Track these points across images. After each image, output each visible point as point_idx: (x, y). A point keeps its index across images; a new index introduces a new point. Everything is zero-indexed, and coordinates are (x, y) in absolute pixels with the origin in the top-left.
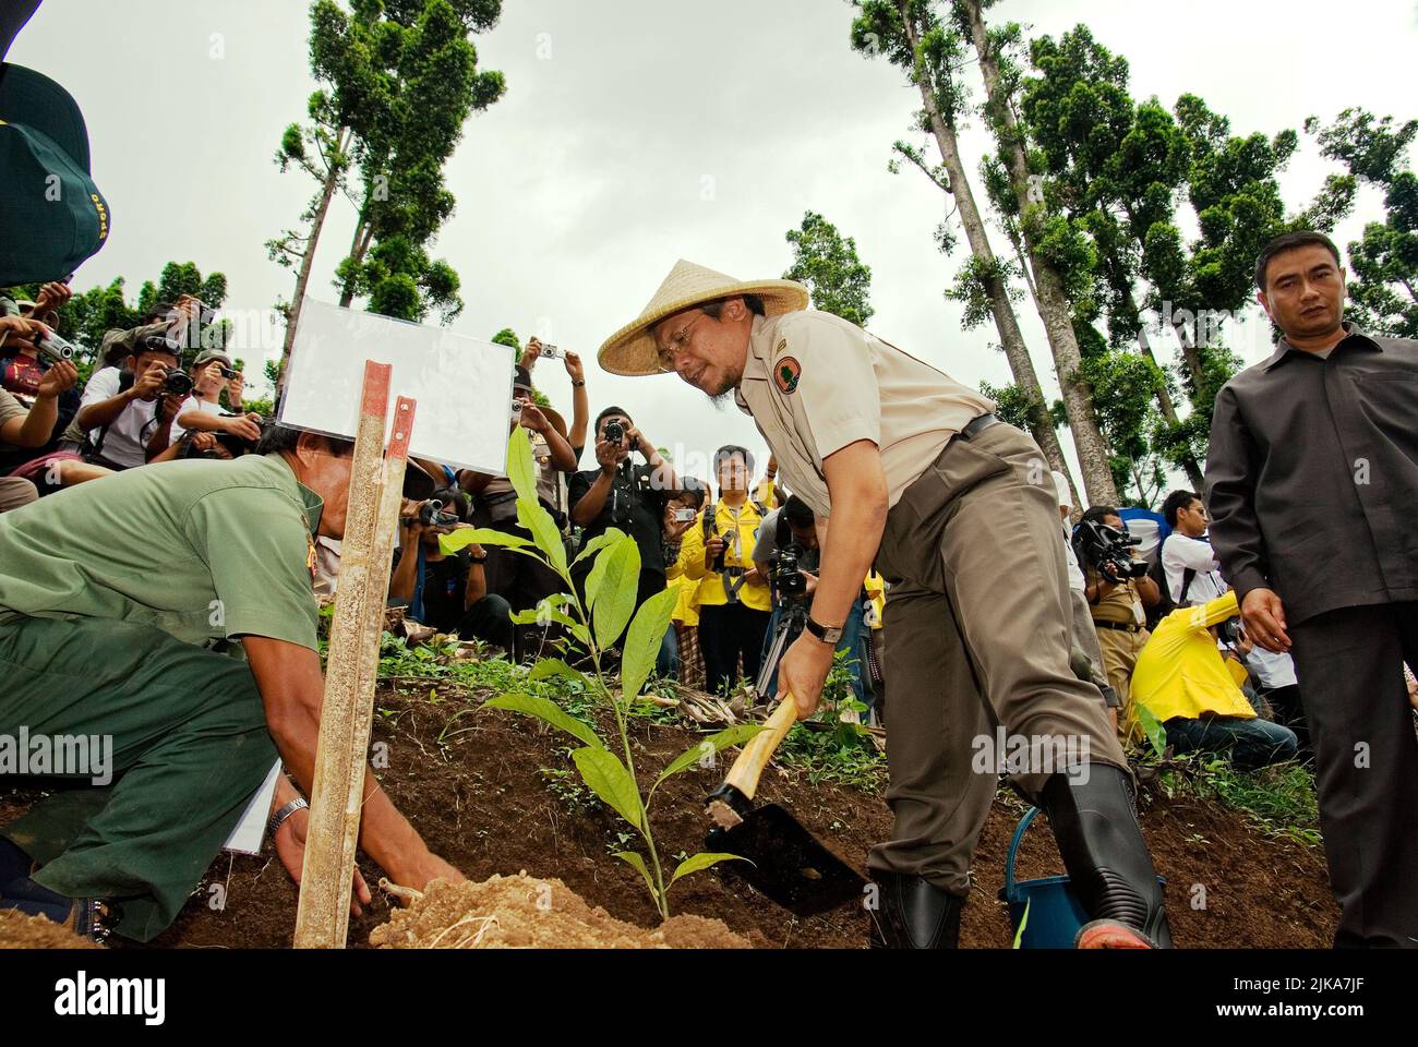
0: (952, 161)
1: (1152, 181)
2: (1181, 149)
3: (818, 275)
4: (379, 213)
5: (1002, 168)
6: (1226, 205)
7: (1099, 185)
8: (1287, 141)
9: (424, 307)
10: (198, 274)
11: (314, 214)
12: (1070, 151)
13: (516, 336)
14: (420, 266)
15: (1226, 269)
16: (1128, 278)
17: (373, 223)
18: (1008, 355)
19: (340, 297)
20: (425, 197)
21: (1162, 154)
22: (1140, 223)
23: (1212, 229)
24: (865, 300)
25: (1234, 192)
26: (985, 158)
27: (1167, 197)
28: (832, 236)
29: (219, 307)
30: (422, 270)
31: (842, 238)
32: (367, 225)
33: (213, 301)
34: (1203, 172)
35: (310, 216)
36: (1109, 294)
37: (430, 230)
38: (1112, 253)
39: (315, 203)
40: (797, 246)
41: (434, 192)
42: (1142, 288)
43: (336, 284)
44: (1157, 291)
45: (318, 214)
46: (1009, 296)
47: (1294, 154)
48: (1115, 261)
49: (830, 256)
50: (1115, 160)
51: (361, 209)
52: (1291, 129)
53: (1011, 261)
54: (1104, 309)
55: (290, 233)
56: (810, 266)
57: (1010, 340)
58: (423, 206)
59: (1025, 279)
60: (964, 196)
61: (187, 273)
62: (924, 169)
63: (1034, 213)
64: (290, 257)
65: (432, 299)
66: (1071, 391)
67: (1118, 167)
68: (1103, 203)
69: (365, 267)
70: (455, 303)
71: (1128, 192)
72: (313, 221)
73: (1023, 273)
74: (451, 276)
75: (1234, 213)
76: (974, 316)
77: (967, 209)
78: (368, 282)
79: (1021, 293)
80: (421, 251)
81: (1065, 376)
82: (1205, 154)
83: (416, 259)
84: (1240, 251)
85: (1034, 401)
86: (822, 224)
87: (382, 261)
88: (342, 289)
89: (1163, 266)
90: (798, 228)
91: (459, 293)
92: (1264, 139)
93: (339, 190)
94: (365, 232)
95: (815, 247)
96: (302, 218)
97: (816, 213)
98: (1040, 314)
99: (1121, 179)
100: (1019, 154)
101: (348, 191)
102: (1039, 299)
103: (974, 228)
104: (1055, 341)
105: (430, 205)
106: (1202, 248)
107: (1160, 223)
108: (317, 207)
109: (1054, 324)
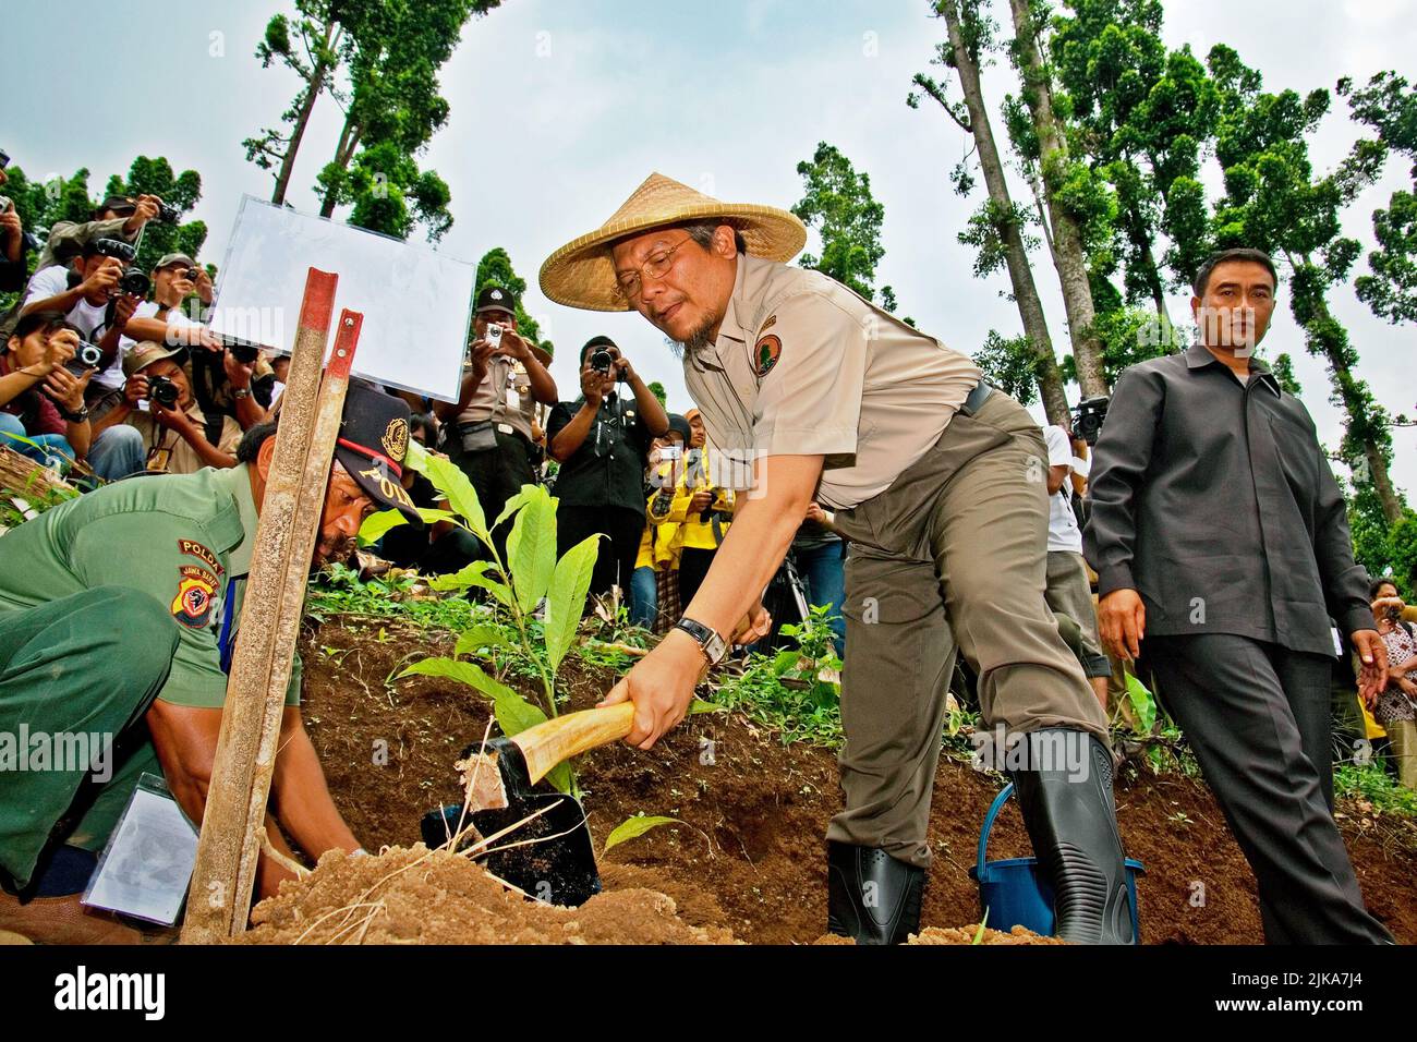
0: (974, 98)
1: (1179, 133)
2: (1211, 103)
3: (828, 210)
4: (367, 117)
5: (1025, 109)
6: (1253, 164)
7: (1124, 134)
8: (1319, 100)
9: (411, 221)
10: (170, 171)
11: (297, 113)
12: (1096, 96)
13: (508, 256)
14: (409, 176)
15: (1249, 229)
16: (1148, 233)
17: (360, 128)
18: (1020, 305)
19: (321, 205)
20: (418, 103)
21: (1191, 106)
22: (1164, 176)
23: (1237, 188)
24: (876, 239)
25: (1261, 150)
26: (1008, 98)
27: (1194, 151)
28: (846, 170)
29: (192, 207)
30: (410, 180)
31: (855, 173)
32: (354, 128)
33: (185, 202)
34: (1232, 128)
35: (292, 115)
36: (1128, 248)
37: (421, 138)
38: (1134, 206)
39: (298, 102)
40: (808, 179)
41: (427, 97)
42: (1162, 245)
43: (317, 189)
44: (1177, 248)
45: (301, 114)
46: (1024, 244)
47: (1325, 115)
48: (1136, 214)
49: (842, 192)
50: (1143, 109)
51: (348, 111)
52: (1324, 89)
53: (1029, 208)
54: (1121, 263)
55: (270, 132)
56: (820, 201)
57: (1023, 291)
58: (414, 112)
59: (1041, 227)
60: (984, 136)
61: (158, 169)
62: (945, 105)
63: (1056, 159)
64: (270, 158)
65: (419, 213)
66: (1082, 347)
67: (1146, 116)
68: (1127, 152)
69: (349, 174)
70: (445, 218)
71: (1154, 144)
72: (295, 122)
73: (1041, 221)
74: (441, 189)
75: (1261, 172)
76: (986, 264)
77: (987, 150)
78: (352, 191)
79: (1037, 241)
80: (411, 161)
81: (1077, 331)
82: (1235, 109)
83: (404, 168)
84: (1264, 212)
85: (1043, 354)
86: (836, 157)
87: (368, 169)
88: (323, 196)
89: (1184, 223)
90: (810, 160)
91: (449, 207)
92: (1295, 97)
93: (326, 89)
94: (352, 136)
95: (826, 181)
96: (284, 118)
97: (830, 145)
98: (1055, 264)
99: (1147, 129)
100: (1044, 96)
101: (334, 91)
102: (1055, 248)
103: (992, 170)
104: (1070, 294)
105: (424, 111)
106: (1225, 206)
107: (1185, 177)
108: (300, 107)
109: (1069, 276)
